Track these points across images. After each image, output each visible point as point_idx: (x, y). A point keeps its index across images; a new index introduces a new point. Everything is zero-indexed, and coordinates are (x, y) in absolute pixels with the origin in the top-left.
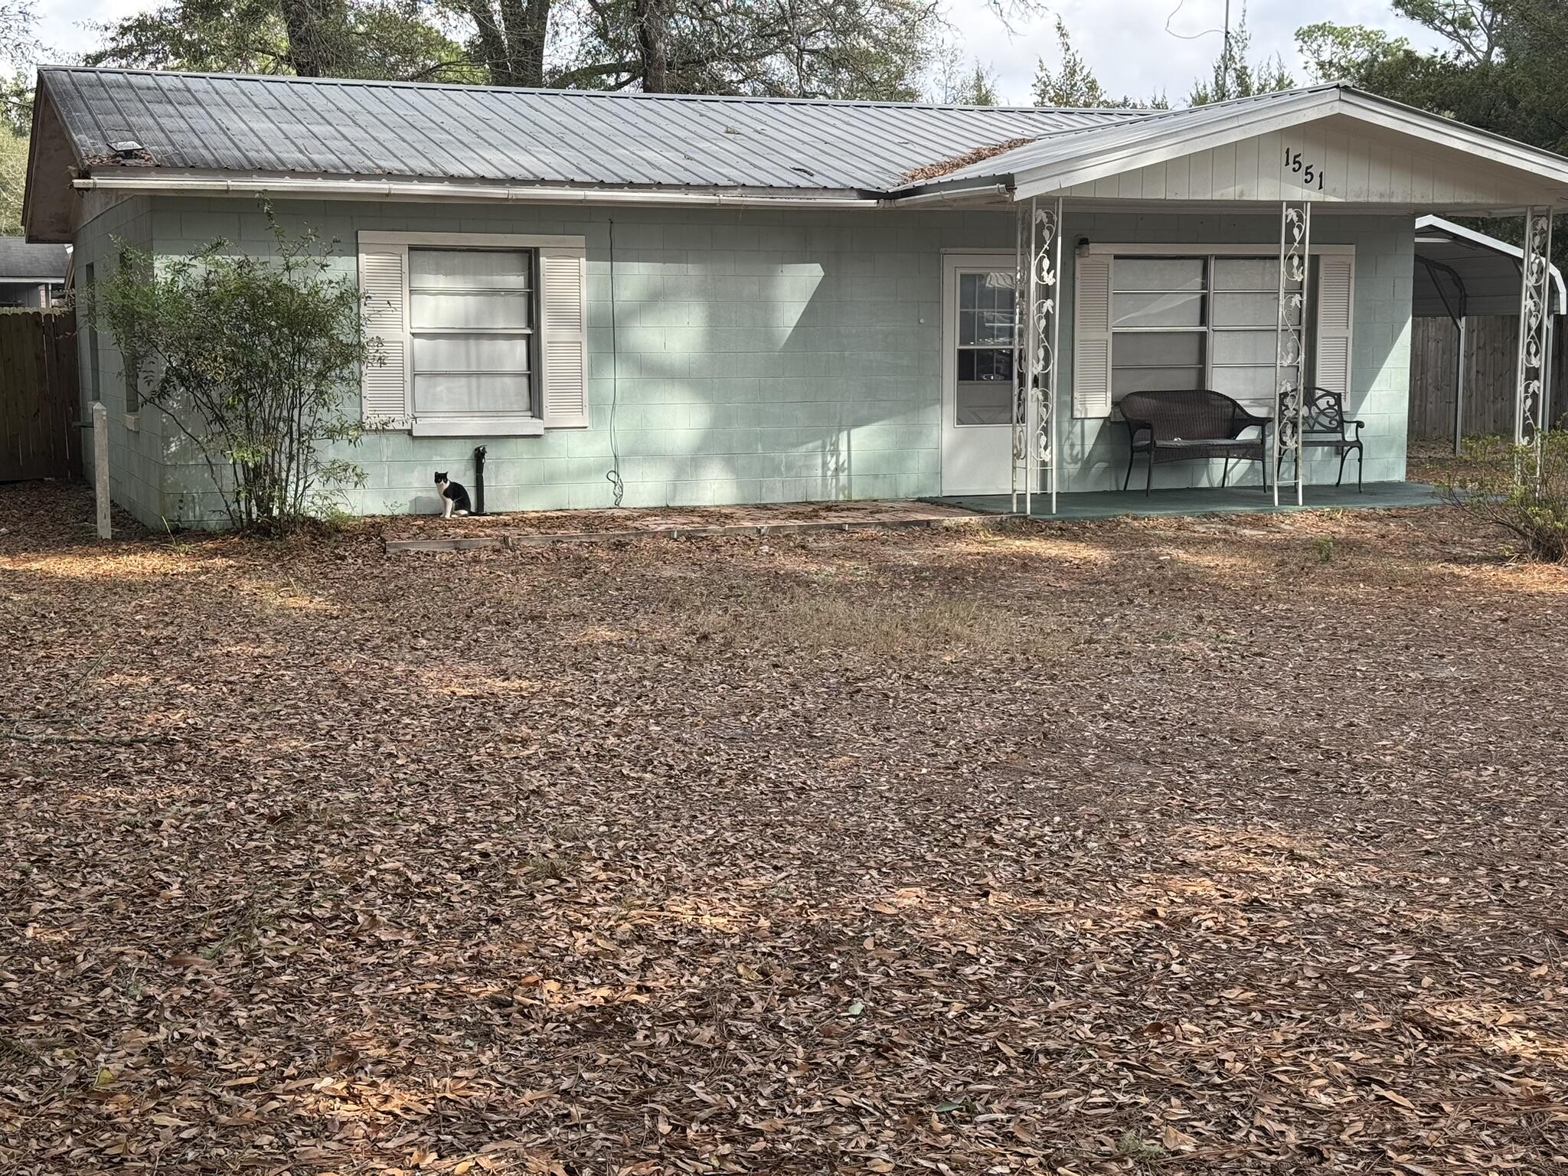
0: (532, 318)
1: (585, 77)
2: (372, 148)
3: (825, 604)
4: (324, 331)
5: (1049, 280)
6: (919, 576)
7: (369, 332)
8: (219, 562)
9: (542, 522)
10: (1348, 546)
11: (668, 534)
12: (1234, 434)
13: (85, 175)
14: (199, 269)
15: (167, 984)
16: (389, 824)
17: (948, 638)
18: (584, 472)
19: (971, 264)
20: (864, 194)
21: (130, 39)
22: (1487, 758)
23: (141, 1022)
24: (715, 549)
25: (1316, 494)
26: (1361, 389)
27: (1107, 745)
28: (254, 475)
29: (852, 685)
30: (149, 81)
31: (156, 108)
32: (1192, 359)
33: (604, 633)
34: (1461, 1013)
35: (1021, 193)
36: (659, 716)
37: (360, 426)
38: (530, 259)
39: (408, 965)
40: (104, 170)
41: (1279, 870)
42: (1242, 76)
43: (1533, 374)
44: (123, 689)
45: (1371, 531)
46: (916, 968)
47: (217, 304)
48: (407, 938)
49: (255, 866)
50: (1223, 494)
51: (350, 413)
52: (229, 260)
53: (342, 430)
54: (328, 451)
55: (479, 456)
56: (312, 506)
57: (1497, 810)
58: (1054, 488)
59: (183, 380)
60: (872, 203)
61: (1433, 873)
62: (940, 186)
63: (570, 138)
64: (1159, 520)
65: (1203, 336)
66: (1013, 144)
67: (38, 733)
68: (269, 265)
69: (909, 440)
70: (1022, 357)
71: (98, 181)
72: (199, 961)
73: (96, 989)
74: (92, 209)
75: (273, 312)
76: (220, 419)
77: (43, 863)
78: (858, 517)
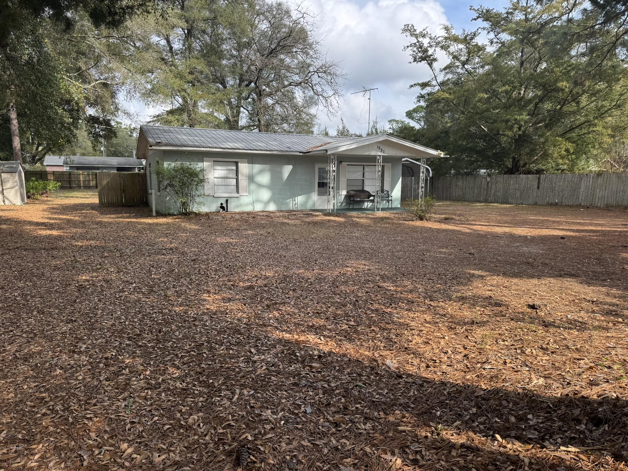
0: (237, 175)
1: (248, 127)
2: (206, 142)
3: (291, 228)
4: (197, 176)
5: (334, 169)
6: (309, 223)
7: (206, 177)
8: (177, 220)
9: (239, 213)
10: (387, 218)
11: (263, 215)
12: (369, 198)
13: (151, 146)
14: (173, 164)
15: (177, 283)
16: (213, 261)
17: (313, 233)
18: (247, 205)
19: (321, 166)
20: (300, 152)
21: (156, 118)
22: (401, 251)
23: (174, 287)
24: (272, 218)
25: (383, 209)
26: (392, 191)
27: (338, 250)
28: (184, 204)
29: (295, 241)
30: (162, 128)
31: (164, 134)
32: (362, 184)
33: (251, 232)
34: (385, 285)
35: (329, 153)
36: (260, 245)
37: (204, 195)
38: (237, 164)
39: (217, 281)
40: (154, 145)
41: (362, 266)
42: (376, 130)
43: (422, 187)
44: (162, 241)
45: (392, 216)
46: (301, 280)
47: (176, 171)
48: (217, 277)
49: (190, 267)
50: (366, 209)
51: (202, 192)
52: (178, 164)
53: (201, 195)
54: (198, 199)
55: (227, 201)
56: (195, 210)
57: (400, 258)
58: (335, 208)
59: (170, 186)
60: (301, 154)
61: (387, 267)
62: (314, 151)
63: (244, 141)
64: (354, 213)
65: (363, 180)
66: (328, 143)
67: (148, 248)
68: (187, 164)
69: (308, 199)
70: (329, 183)
71: (154, 148)
72: (182, 280)
73: (165, 284)
74: (150, 153)
75: (187, 173)
76: (177, 193)
77: (153, 267)
78: (299, 213)
